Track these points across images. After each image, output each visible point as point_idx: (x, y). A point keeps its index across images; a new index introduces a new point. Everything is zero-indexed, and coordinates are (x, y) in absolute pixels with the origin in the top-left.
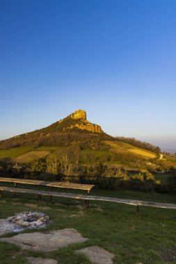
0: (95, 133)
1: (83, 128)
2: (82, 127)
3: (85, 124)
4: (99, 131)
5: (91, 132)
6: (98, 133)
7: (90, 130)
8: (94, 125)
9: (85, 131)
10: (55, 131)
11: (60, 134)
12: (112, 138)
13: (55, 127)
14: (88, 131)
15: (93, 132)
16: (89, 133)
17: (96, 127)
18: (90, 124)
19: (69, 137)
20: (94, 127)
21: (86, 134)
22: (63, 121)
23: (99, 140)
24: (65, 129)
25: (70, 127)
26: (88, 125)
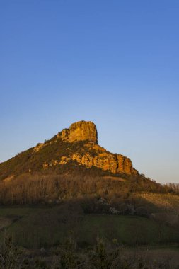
0: (117, 175)
1: (89, 164)
2: (86, 161)
3: (94, 154)
4: (128, 171)
5: (108, 173)
6: (124, 176)
7: (105, 167)
8: (116, 155)
9: (95, 171)
10: (25, 170)
11: (36, 177)
12: (158, 185)
13: (26, 160)
14: (100, 169)
15: (114, 171)
16: (104, 175)
17: (121, 161)
18: (106, 154)
19: (57, 184)
20: (117, 160)
21: (97, 178)
22: (44, 148)
23: (126, 191)
24: (49, 167)
25: (59, 162)
26: (101, 155)
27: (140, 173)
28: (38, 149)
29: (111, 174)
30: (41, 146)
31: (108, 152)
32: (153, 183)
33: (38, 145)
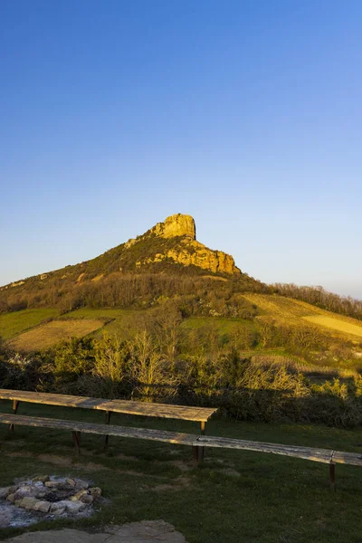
0: (218, 274)
1: (187, 262)
2: (183, 259)
3: (192, 251)
4: (229, 270)
5: (207, 271)
6: (226, 275)
7: (204, 265)
8: (216, 252)
9: (194, 270)
10: (115, 268)
11: (129, 277)
12: (262, 286)
13: (116, 257)
14: (199, 268)
15: (214, 270)
16: (203, 274)
17: (221, 258)
18: (205, 251)
19: (152, 285)
20: (217, 257)
21: (196, 277)
22: (136, 244)
23: (228, 291)
24: (142, 265)
25: (153, 260)
26: (200, 252)
27: (243, 272)
28: (129, 245)
29: (211, 273)
30: (133, 242)
31: (207, 249)
32: (257, 283)
33: (130, 241)
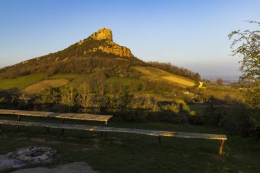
0: (123, 57)
1: (108, 52)
2: (106, 50)
3: (111, 46)
4: (128, 55)
5: (118, 56)
6: (127, 58)
7: (117, 53)
8: (122, 47)
9: (112, 55)
10: (73, 55)
11: (80, 58)
12: (144, 63)
13: (74, 49)
14: (114, 54)
15: (121, 55)
16: (116, 57)
17: (125, 50)
19: (92, 62)
20: (123, 49)
21: (113, 59)
22: (84, 43)
23: (128, 65)
24: (87, 53)
25: (92, 50)
26: (115, 47)
28: (80, 43)
29: (120, 57)
31: (118, 45)
32: (141, 61)
33: (81, 41)
